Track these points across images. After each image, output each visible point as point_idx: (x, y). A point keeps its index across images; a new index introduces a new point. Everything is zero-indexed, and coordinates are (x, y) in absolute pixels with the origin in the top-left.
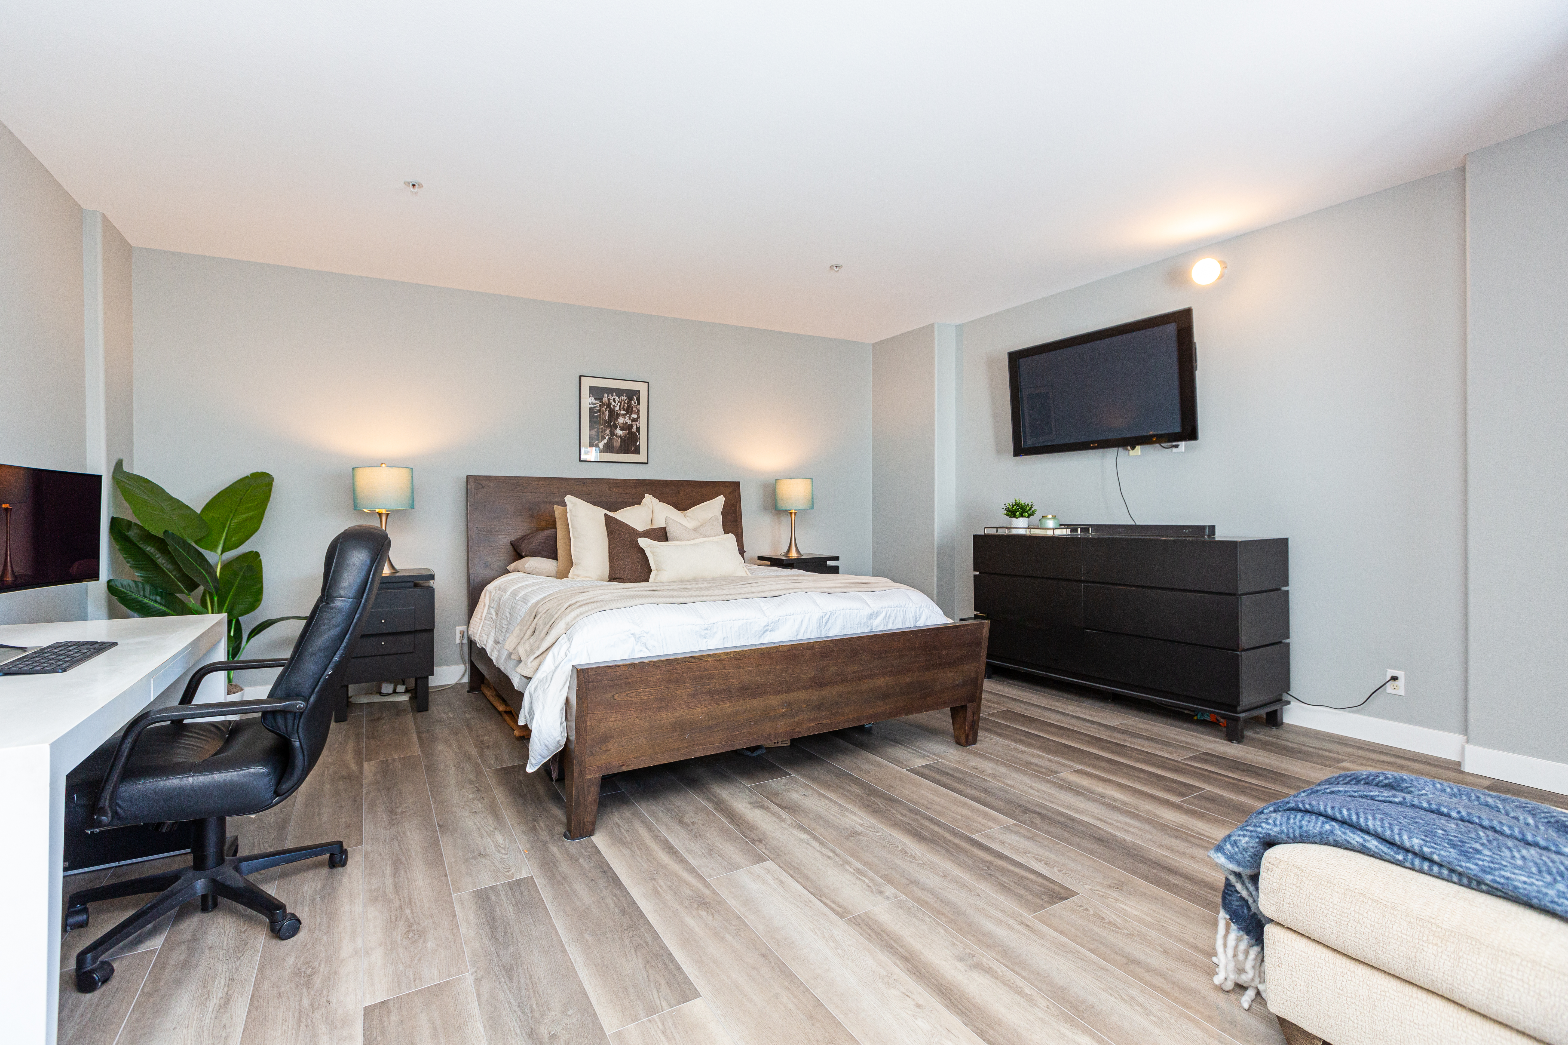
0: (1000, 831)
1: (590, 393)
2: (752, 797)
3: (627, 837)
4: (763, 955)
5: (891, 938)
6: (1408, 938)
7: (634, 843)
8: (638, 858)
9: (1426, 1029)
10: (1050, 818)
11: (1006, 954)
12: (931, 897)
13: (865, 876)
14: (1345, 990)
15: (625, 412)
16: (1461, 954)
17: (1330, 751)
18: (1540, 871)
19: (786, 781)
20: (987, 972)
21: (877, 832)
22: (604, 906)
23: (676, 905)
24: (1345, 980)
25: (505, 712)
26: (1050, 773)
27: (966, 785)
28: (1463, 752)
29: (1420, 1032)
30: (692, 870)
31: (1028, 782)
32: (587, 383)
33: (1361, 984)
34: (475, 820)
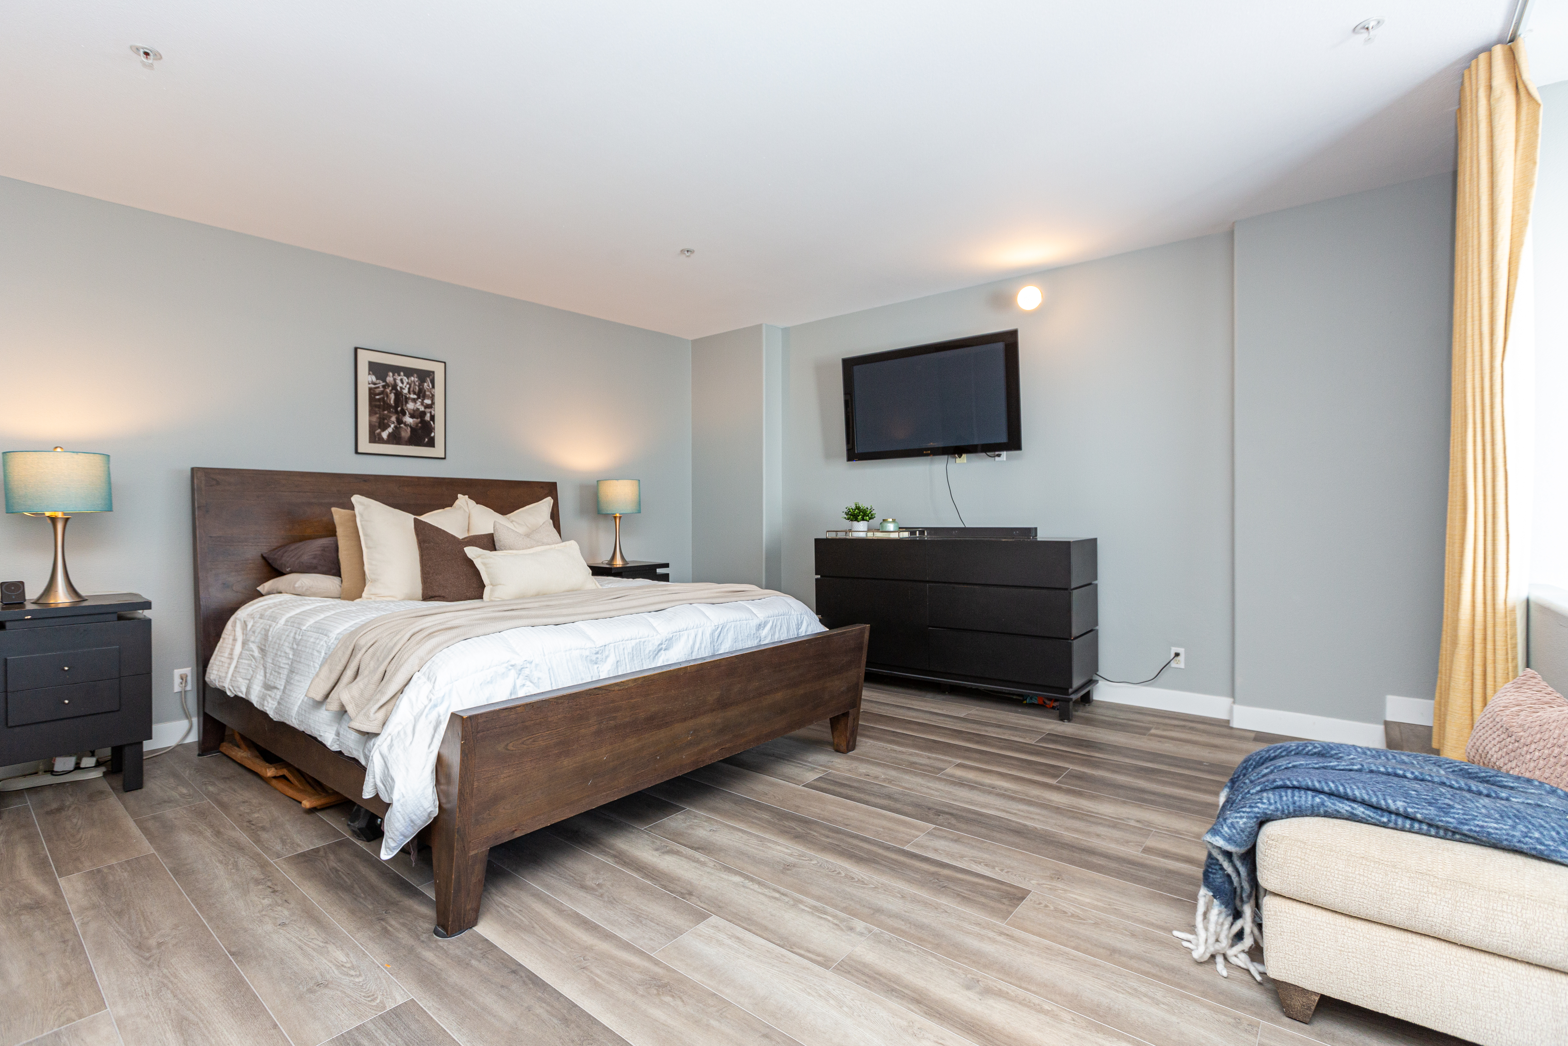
0: (927, 838)
1: (370, 370)
2: (654, 842)
3: (523, 919)
4: (765, 1036)
5: (890, 980)
6: (1410, 891)
7: (535, 925)
8: (550, 944)
9: (1422, 969)
10: (962, 817)
11: (1005, 971)
12: (903, 923)
13: (825, 913)
14: (1346, 946)
15: (415, 397)
16: (1457, 899)
17: (1136, 721)
18: (1502, 816)
19: (683, 817)
20: (1000, 996)
21: (811, 860)
22: (536, 1019)
23: (630, 997)
24: (1346, 938)
25: (275, 777)
26: (936, 771)
27: (869, 794)
28: (1231, 711)
29: (1417, 972)
30: (626, 946)
31: (923, 783)
32: (365, 358)
33: (1361, 938)
34: (288, 935)
